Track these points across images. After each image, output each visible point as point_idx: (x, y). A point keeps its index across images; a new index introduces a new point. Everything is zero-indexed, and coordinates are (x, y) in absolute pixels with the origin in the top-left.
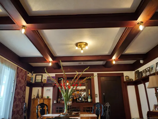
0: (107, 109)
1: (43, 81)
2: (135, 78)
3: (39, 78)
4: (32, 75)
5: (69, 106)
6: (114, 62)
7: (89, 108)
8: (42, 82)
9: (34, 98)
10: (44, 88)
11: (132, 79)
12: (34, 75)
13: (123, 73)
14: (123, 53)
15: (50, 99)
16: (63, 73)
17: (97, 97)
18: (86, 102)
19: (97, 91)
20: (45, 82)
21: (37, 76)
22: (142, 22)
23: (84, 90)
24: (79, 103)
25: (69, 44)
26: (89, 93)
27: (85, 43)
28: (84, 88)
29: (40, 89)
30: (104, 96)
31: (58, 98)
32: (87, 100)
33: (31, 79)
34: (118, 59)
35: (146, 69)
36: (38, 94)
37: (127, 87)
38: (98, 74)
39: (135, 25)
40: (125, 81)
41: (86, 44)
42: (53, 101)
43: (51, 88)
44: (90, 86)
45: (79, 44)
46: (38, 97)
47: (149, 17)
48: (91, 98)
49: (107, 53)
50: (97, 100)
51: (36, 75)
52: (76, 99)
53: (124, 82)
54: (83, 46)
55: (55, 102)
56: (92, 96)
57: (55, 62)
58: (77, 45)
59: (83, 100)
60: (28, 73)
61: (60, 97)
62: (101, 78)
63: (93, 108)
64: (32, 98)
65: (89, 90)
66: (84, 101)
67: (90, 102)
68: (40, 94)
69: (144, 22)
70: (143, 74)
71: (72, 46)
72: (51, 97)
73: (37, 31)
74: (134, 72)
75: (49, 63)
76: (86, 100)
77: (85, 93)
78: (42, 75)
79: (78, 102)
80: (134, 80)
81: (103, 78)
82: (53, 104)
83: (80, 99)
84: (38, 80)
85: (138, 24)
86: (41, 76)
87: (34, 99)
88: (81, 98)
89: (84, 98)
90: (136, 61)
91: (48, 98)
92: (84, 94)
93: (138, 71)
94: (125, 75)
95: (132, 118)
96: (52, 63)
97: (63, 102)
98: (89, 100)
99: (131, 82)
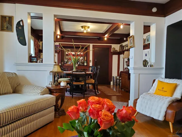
2: (119, 50)
6: (106, 39)
7: (85, 69)
13: (111, 46)
17: (91, 62)
18: (83, 65)
19: (91, 58)
25: (76, 26)
26: (86, 59)
30: (96, 62)
31: (62, 62)
32: (84, 64)
34: (109, 36)
35: (126, 45)
37: (112, 56)
38: (93, 45)
40: (112, 51)
41: (89, 27)
43: (56, 54)
44: (87, 55)
48: (87, 63)
49: (101, 32)
50: (91, 64)
53: (111, 52)
54: (86, 28)
57: (62, 35)
58: (82, 27)
62: (95, 48)
63: (89, 69)
65: (86, 57)
67: (86, 66)
71: (79, 27)
72: (56, 61)
74: (119, 45)
75: (58, 36)
80: (118, 51)
81: (97, 48)
83: (79, 63)
85: (120, 24)
89: (81, 63)
93: (122, 45)
94: (112, 47)
95: (113, 76)
96: (60, 36)
97: (66, 65)
98: (85, 64)
99: (116, 53)
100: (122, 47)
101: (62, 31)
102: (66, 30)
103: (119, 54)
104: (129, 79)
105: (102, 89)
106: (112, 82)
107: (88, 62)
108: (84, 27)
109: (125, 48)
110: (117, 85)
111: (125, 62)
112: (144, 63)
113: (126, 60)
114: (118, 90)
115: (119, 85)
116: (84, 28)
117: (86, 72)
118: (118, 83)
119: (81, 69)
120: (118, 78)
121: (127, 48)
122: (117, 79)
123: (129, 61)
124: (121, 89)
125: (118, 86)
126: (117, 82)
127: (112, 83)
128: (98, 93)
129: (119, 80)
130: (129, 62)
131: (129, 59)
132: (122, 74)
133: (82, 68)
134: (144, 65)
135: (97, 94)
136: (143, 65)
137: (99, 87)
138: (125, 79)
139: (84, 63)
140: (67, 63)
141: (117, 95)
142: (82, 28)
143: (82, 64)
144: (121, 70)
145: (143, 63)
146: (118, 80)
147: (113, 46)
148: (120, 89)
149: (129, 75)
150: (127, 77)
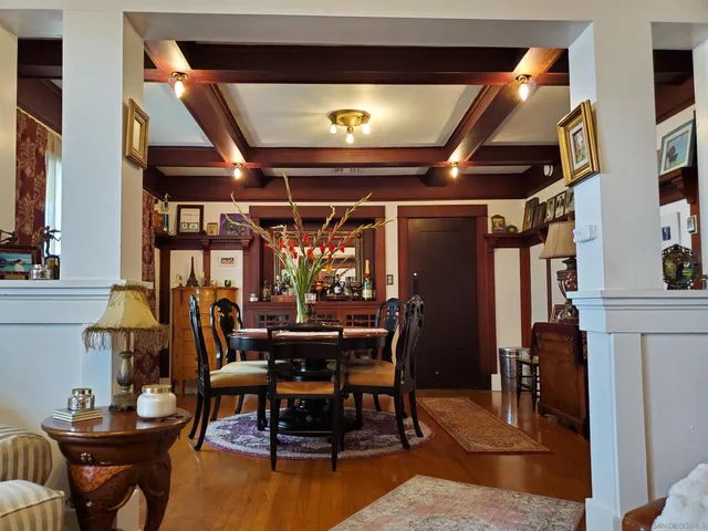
0: (413, 312)
1: (205, 228)
3: (190, 219)
4: (166, 205)
5: (310, 305)
6: (454, 173)
7: (366, 317)
8: (202, 233)
9: (181, 285)
10: (213, 253)
11: (515, 228)
12: (173, 205)
13: (486, 206)
14: (487, 143)
15: (235, 289)
16: (287, 204)
17: (392, 284)
18: (355, 299)
19: (392, 266)
20: (215, 234)
21: (183, 210)
22: (528, 76)
23: (350, 262)
24: (333, 303)
25: (305, 115)
26: (367, 272)
27: (361, 114)
28: (350, 252)
29: (198, 255)
30: (415, 281)
31: (262, 286)
32: (360, 292)
33: (165, 220)
34: (470, 160)
35: (556, 197)
36: (193, 274)
37: (493, 253)
38: (399, 207)
39: (510, 81)
40: (490, 231)
41: (365, 117)
42: (246, 297)
43: (238, 255)
44: (371, 249)
45: (339, 117)
46: (192, 281)
47: (546, 67)
48: (373, 288)
49: (432, 140)
50: (392, 292)
51: (179, 208)
52: (324, 291)
53: (487, 237)
54: (353, 121)
55: (252, 300)
56: (377, 279)
57: (252, 165)
58: (333, 117)
59: (347, 294)
60: (156, 202)
61: (268, 284)
62: (410, 221)
63: (378, 315)
64: (174, 284)
65: (367, 262)
66: (348, 297)
67: (369, 300)
68: (200, 274)
69: (535, 76)
70: (548, 212)
71: (318, 118)
72: (238, 283)
73: (215, 85)
74: (523, 202)
75: (233, 169)
76: (356, 294)
77: (352, 273)
78: (201, 208)
79: (330, 299)
81: (417, 222)
82: (247, 303)
83: (337, 290)
84: (188, 224)
85: (517, 78)
86: (198, 210)
87: (180, 289)
88: (338, 284)
89: (350, 287)
90: (529, 167)
91: (228, 285)
92: (347, 274)
93: (537, 199)
94: (491, 213)
95: (500, 345)
96: (243, 168)
97: (281, 299)
98: (367, 293)
99: (508, 238)
100: (536, 209)
101: (251, 145)
102: (266, 140)
103: (524, 241)
104: (582, 361)
105: (443, 414)
106: (499, 375)
107: (378, 286)
108: (342, 119)
109: (550, 216)
110: (519, 391)
111: (554, 276)
112: (670, 265)
113: (559, 265)
114: (526, 416)
115: (532, 389)
116: (346, 122)
117: (341, 331)
118: (525, 381)
119: (349, 317)
120: (525, 355)
121: (560, 212)
122: (520, 363)
123: (575, 268)
124: (543, 412)
125: (526, 397)
126: (520, 377)
127: (496, 380)
128: (420, 434)
129: (533, 367)
130: (575, 274)
131: (572, 261)
132: (545, 335)
133: (353, 313)
134: (673, 275)
135: (414, 441)
136: (667, 278)
137: (431, 403)
138: (559, 363)
139: (360, 288)
140: (285, 289)
141: (516, 447)
142: (334, 122)
143: (353, 292)
144: (539, 315)
145: (664, 267)
146: (524, 366)
147: (495, 207)
148: (537, 415)
149: (580, 339)
150: (567, 351)
